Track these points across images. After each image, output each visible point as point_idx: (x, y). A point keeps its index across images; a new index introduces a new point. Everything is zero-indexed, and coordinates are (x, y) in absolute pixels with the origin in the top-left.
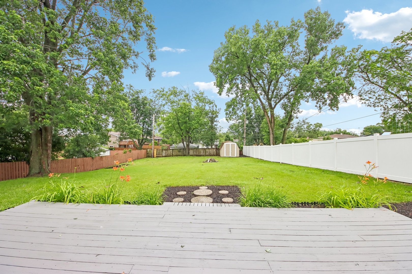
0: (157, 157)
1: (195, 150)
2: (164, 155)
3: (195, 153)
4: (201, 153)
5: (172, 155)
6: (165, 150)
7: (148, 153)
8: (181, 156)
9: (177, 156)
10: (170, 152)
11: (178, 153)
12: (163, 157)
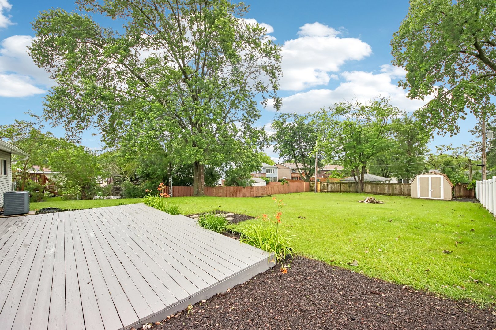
0: (321, 191)
1: (374, 185)
2: (329, 189)
3: (374, 190)
4: (384, 190)
5: (339, 190)
6: (331, 184)
7: (311, 187)
8: (353, 192)
9: (346, 192)
10: (337, 187)
11: (348, 189)
12: (328, 192)
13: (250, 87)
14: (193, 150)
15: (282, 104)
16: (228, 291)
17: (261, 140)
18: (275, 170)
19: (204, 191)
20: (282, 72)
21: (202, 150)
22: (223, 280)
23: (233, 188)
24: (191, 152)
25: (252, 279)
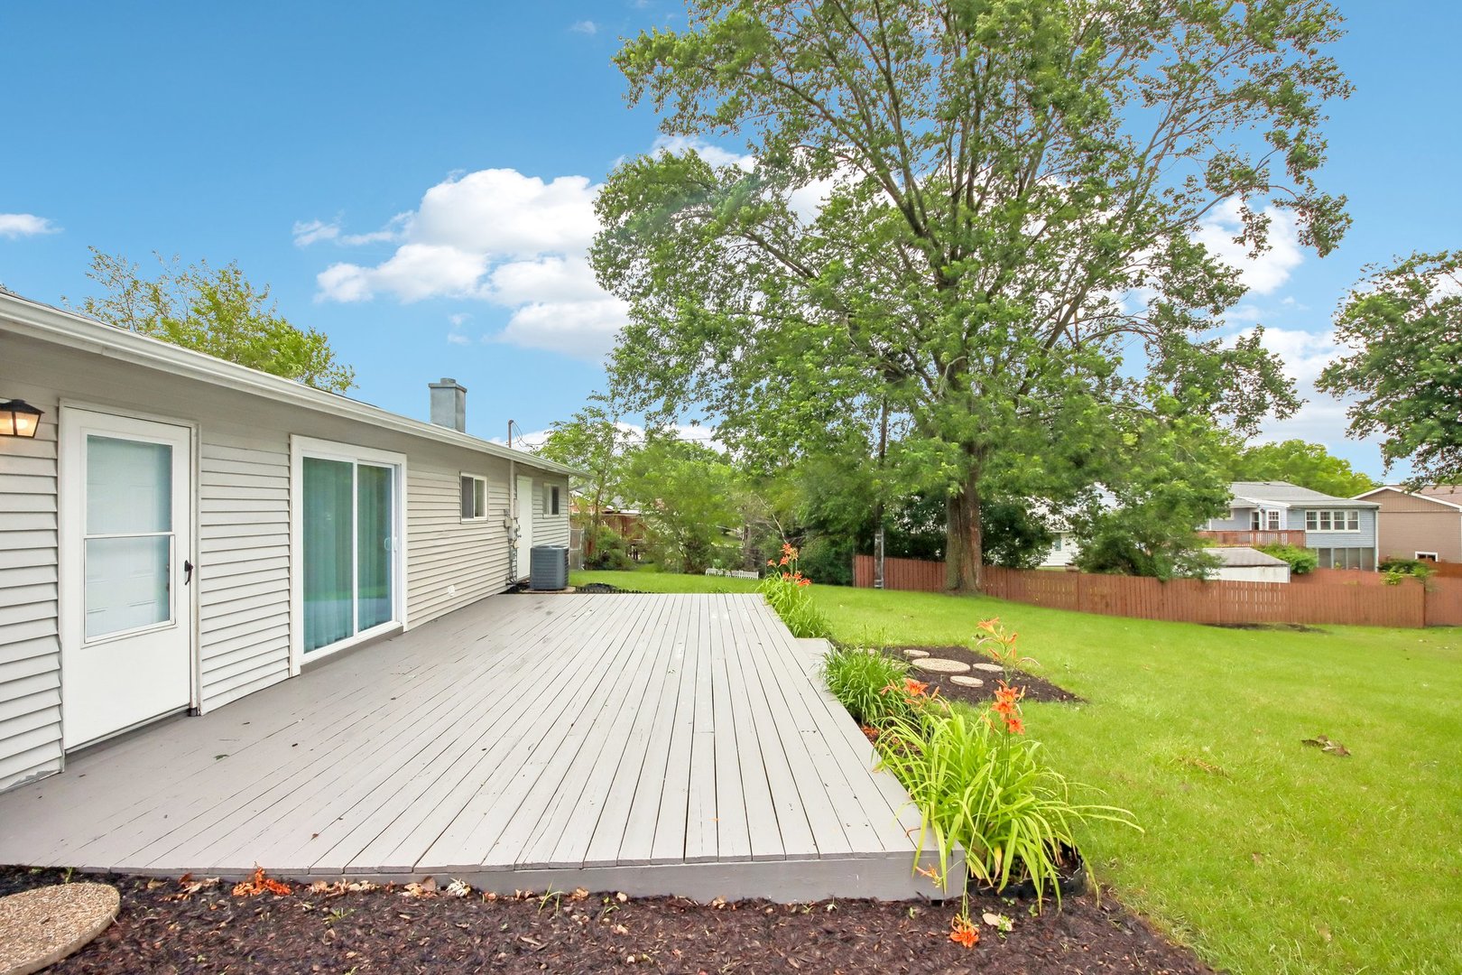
13: (1176, 193)
14: (925, 448)
15: (1349, 222)
16: (715, 903)
17: (1247, 389)
18: (1362, 519)
19: (981, 580)
20: (1341, 80)
21: (955, 445)
22: (700, 860)
23: (1110, 583)
24: (920, 455)
25: (820, 906)
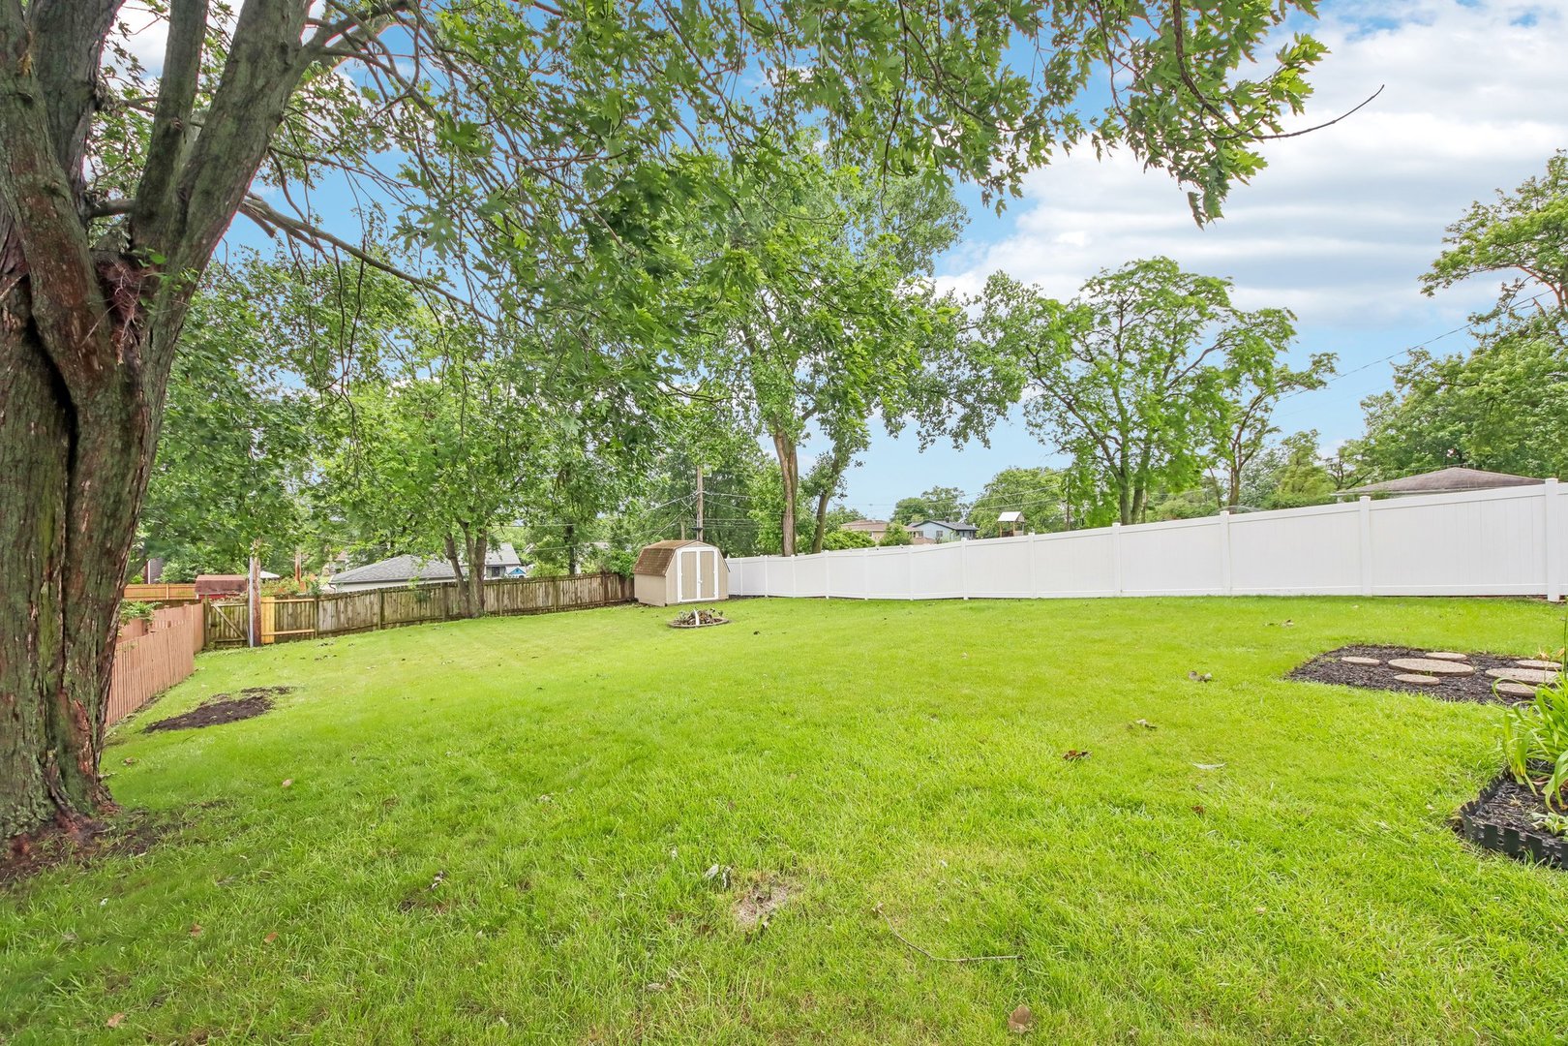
0: (279, 640)
1: (507, 587)
2: (326, 622)
3: (506, 601)
4: (535, 597)
5: (376, 619)
6: (336, 598)
7: (214, 625)
8: (433, 619)
9: (407, 622)
10: (364, 608)
11: (416, 611)
12: (320, 635)
